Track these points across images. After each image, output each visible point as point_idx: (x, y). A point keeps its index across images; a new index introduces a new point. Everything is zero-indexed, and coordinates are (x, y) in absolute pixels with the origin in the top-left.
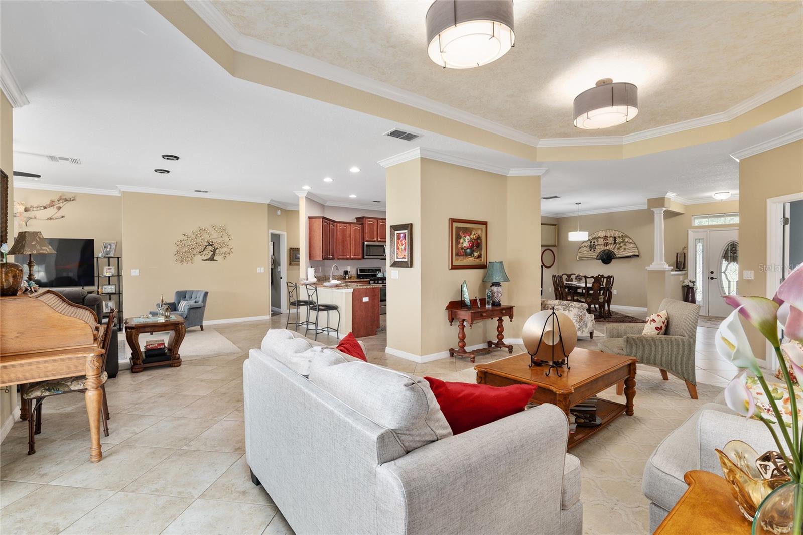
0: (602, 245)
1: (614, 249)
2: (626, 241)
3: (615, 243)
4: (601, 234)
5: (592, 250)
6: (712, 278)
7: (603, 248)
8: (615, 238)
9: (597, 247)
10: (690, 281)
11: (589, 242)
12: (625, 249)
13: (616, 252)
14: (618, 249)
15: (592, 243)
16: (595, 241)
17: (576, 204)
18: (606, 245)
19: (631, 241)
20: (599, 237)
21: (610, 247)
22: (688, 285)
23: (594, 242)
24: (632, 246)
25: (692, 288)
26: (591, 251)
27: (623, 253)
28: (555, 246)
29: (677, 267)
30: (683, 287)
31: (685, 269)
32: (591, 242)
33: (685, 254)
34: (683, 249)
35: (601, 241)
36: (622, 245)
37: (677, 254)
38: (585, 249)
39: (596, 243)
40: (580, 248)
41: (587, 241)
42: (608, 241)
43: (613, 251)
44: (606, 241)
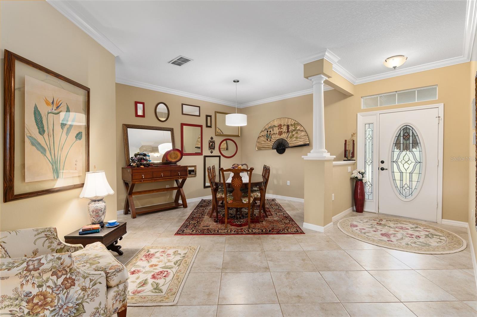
0: (276, 133)
1: (287, 138)
2: (298, 129)
3: (288, 131)
4: (276, 123)
5: (269, 140)
6: (382, 169)
7: (278, 137)
8: (288, 126)
9: (272, 136)
10: (359, 172)
12: (297, 138)
13: (288, 140)
14: (291, 137)
15: (269, 132)
16: (271, 130)
17: (234, 81)
18: (280, 133)
19: (302, 129)
20: (275, 126)
21: (284, 136)
22: (357, 177)
23: (270, 132)
24: (303, 133)
25: (361, 180)
26: (267, 140)
27: (295, 142)
28: (238, 136)
29: (345, 156)
30: (352, 179)
31: (354, 159)
32: (268, 131)
33: (354, 141)
34: (352, 136)
35: (276, 130)
36: (294, 133)
37: (346, 141)
38: (262, 138)
39: (272, 132)
40: (258, 138)
41: (265, 130)
42: (282, 130)
43: (286, 140)
44: (280, 129)
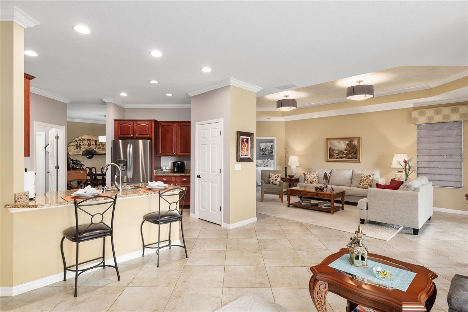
0: (86, 145)
2: (103, 143)
3: (96, 144)
4: (86, 138)
5: (79, 149)
7: (88, 147)
11: (76, 142)
12: (103, 149)
13: (97, 150)
14: (98, 148)
15: (79, 144)
18: (89, 145)
20: (84, 140)
21: (92, 147)
23: (80, 143)
26: (77, 149)
27: (102, 151)
32: (77, 143)
35: (86, 143)
36: (101, 146)
41: (74, 142)
42: (90, 143)
43: (95, 149)
44: (89, 142)
